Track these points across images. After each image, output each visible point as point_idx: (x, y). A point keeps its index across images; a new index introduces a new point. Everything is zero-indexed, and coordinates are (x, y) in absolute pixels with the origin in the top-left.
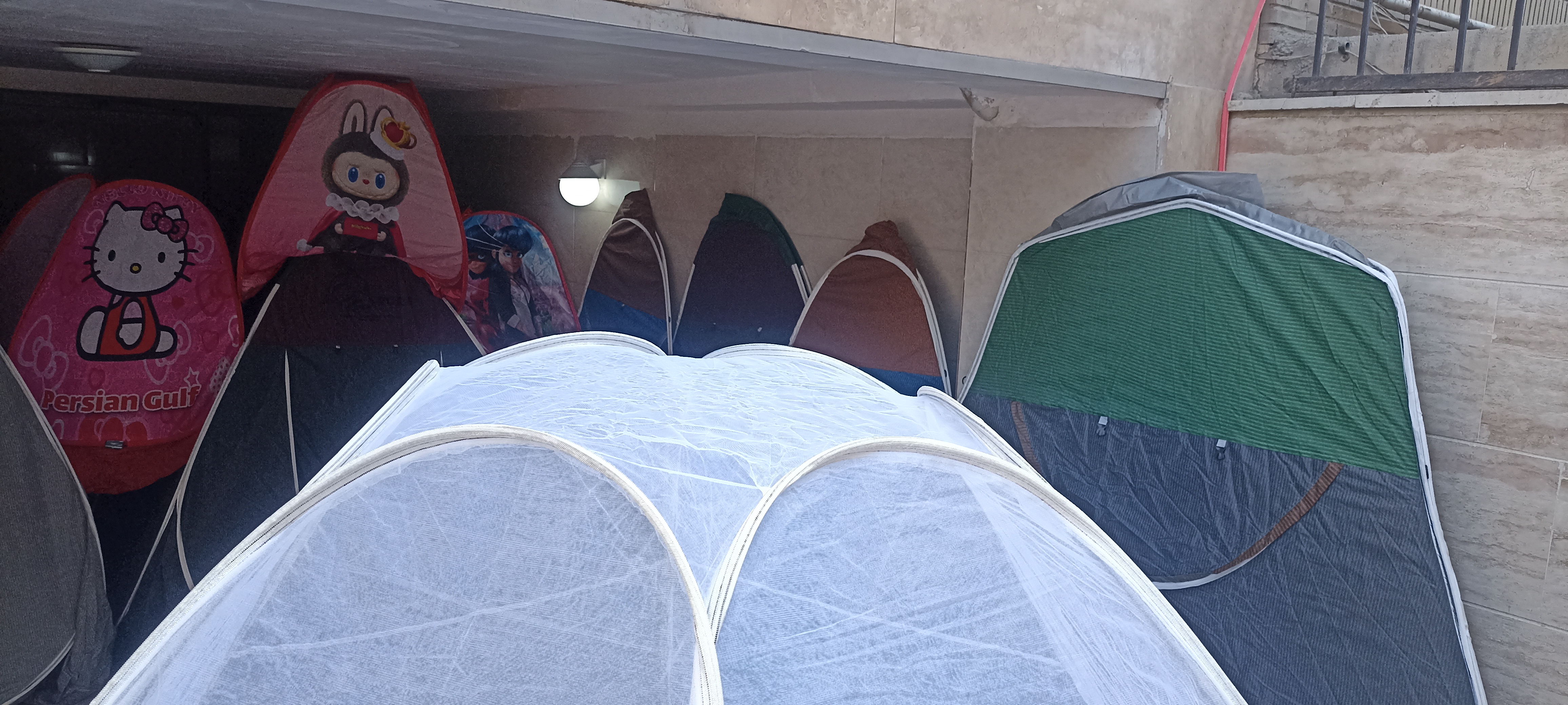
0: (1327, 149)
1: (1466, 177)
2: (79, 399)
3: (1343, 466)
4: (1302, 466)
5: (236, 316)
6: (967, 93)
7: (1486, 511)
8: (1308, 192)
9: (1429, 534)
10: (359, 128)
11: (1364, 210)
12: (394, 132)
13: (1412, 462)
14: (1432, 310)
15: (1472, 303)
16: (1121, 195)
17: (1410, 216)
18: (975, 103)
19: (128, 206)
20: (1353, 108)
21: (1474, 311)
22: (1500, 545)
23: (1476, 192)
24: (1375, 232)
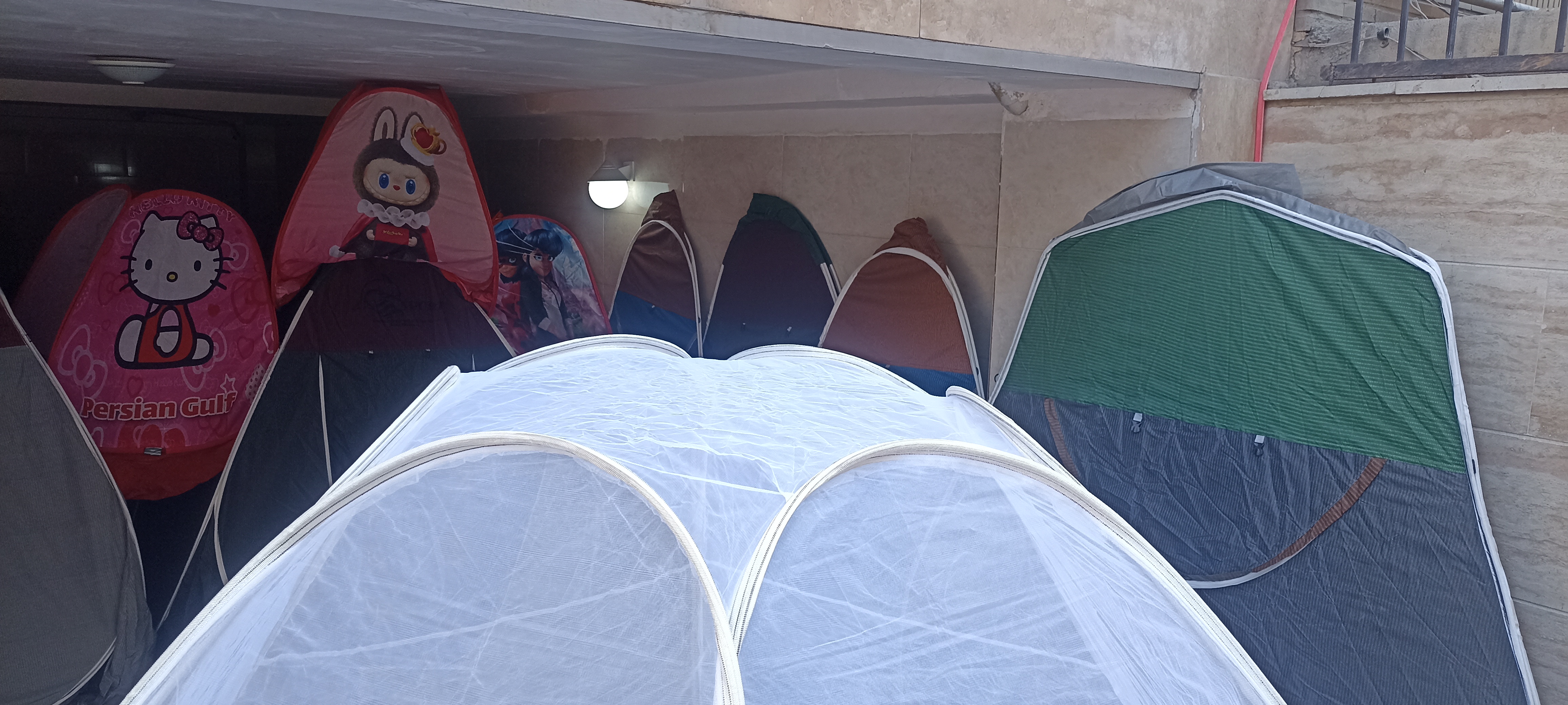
0: (1367, 137)
1: (1513, 163)
2: (118, 407)
3: (1386, 462)
4: (1343, 461)
5: (270, 323)
6: (995, 87)
7: (1536, 506)
8: (1349, 182)
9: (1477, 530)
10: (390, 135)
11: (1406, 199)
12: (424, 138)
13: (1458, 456)
14: (1478, 300)
15: (1520, 293)
16: (1154, 187)
17: (1454, 204)
18: (1003, 98)
19: (164, 216)
20: (1393, 95)
21: (1522, 301)
22: (1552, 541)
23: (1522, 178)
24: (1418, 221)
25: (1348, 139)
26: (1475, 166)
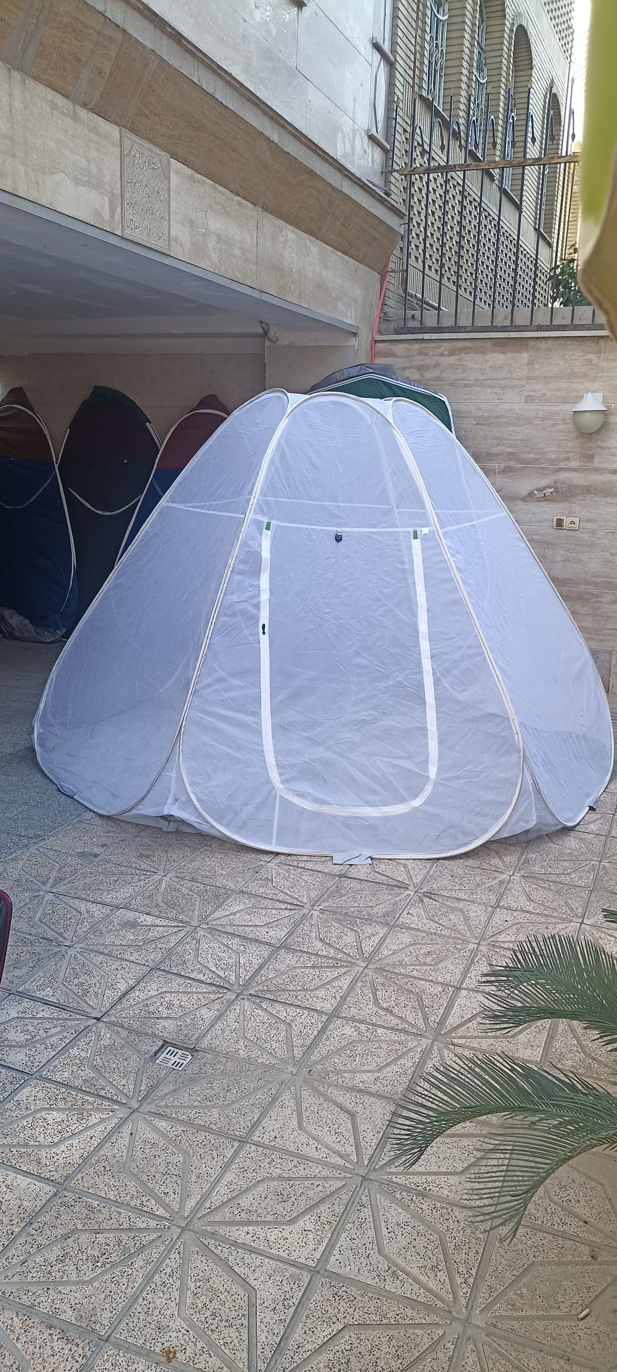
0: (413, 356)
1: (463, 365)
6: (265, 328)
18: (269, 334)
20: (421, 339)
23: (466, 370)
25: (407, 356)
26: (451, 366)
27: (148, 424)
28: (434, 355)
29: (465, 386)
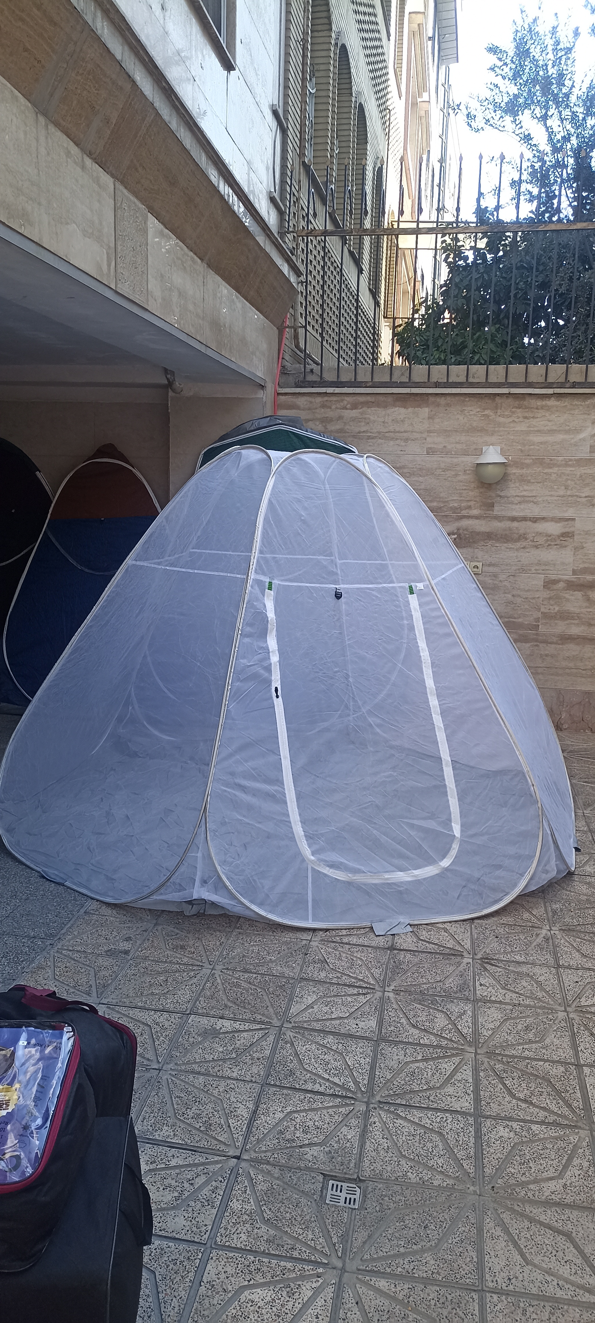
0: (316, 408)
1: (366, 418)
6: (169, 379)
18: (173, 385)
23: (368, 423)
25: (309, 409)
26: (354, 419)
27: (37, 473)
28: (336, 408)
29: (369, 438)
